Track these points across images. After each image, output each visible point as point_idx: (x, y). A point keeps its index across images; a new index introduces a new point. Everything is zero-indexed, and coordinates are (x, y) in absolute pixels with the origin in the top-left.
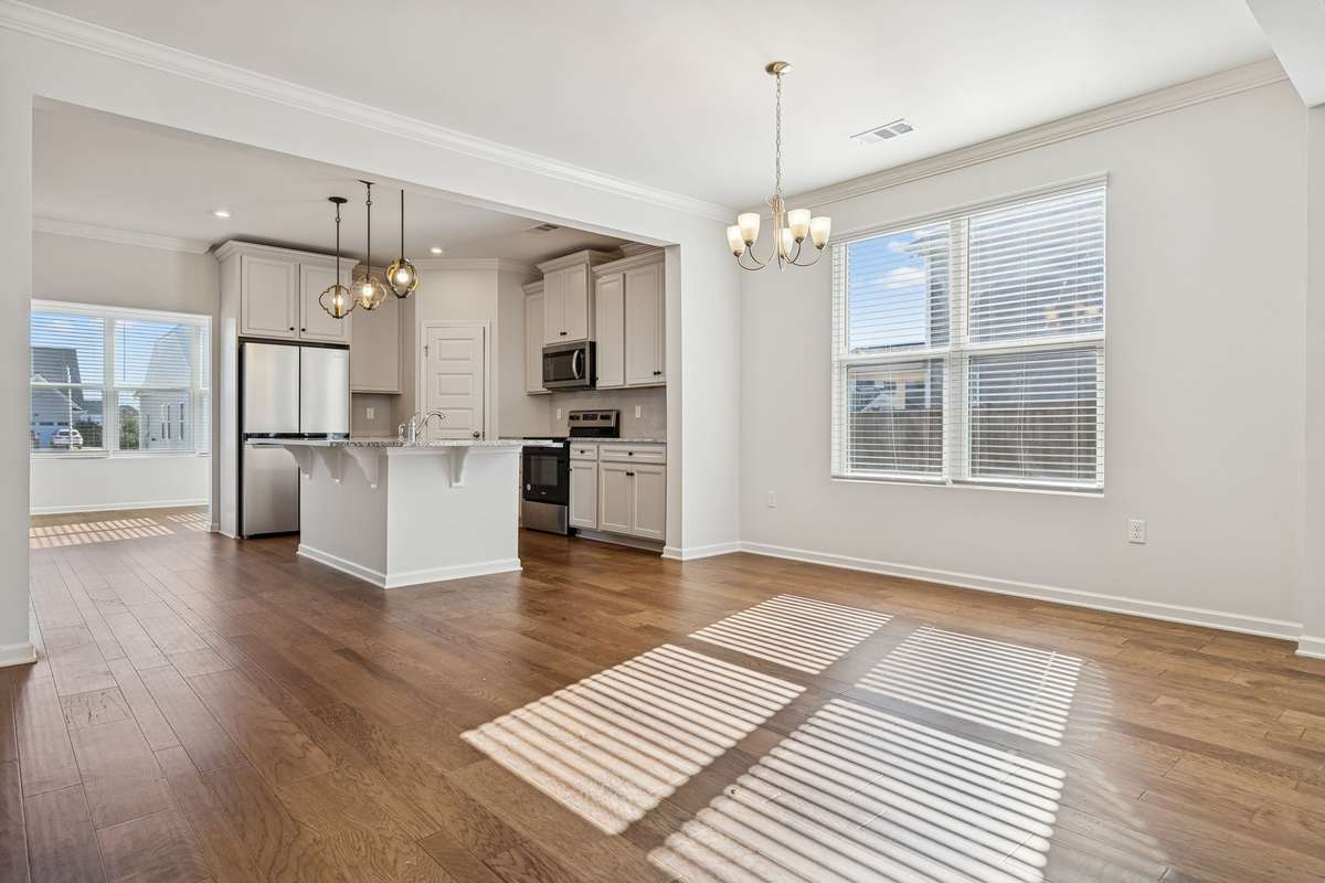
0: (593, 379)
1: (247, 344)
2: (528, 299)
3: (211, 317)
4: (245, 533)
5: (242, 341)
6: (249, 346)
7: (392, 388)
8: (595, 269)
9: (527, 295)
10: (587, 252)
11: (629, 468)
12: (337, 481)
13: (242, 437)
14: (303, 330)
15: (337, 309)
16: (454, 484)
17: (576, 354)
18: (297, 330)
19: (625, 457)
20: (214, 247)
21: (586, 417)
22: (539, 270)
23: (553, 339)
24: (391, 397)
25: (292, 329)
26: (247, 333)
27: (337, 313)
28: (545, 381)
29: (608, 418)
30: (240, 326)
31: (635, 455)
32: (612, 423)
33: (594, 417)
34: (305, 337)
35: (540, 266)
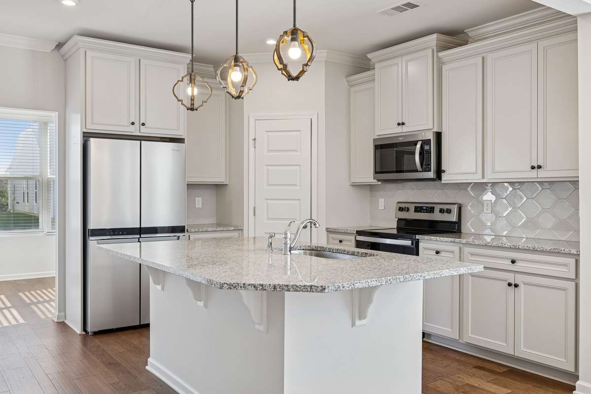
0: (439, 172)
1: (92, 140)
2: (353, 89)
3: (57, 113)
4: (89, 329)
5: (87, 136)
6: (93, 141)
7: (219, 178)
8: (441, 54)
9: (351, 86)
10: (435, 36)
11: (511, 278)
12: (201, 304)
13: (87, 233)
14: (143, 124)
15: (192, 100)
16: (358, 323)
17: (418, 146)
18: (137, 124)
19: (507, 264)
20: (60, 46)
21: (418, 209)
22: (369, 60)
23: (388, 129)
24: (218, 187)
25: (133, 124)
26: (92, 128)
27: (192, 104)
28: (376, 172)
29: (449, 211)
30: (85, 122)
31: (518, 264)
32: (453, 218)
33: (431, 210)
34: (144, 132)
35: (369, 56)
